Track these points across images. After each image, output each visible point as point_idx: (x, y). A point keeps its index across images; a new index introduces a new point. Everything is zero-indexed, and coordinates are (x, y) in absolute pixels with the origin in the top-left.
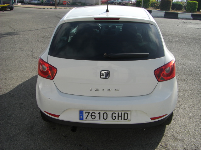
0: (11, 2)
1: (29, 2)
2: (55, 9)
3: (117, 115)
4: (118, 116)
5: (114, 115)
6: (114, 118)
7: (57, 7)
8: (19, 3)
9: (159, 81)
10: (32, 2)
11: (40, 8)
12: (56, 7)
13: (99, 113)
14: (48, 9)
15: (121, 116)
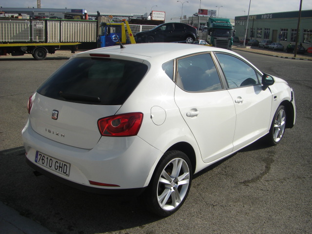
0: (229, 43)
1: (265, 46)
2: (293, 59)
3: (58, 165)
4: (60, 167)
5: (57, 164)
6: (56, 168)
7: (298, 56)
8: (249, 45)
9: (102, 135)
10: (270, 46)
11: (272, 56)
12: (295, 56)
13: (47, 158)
14: (282, 57)
15: (62, 168)
